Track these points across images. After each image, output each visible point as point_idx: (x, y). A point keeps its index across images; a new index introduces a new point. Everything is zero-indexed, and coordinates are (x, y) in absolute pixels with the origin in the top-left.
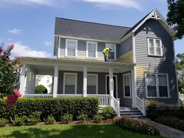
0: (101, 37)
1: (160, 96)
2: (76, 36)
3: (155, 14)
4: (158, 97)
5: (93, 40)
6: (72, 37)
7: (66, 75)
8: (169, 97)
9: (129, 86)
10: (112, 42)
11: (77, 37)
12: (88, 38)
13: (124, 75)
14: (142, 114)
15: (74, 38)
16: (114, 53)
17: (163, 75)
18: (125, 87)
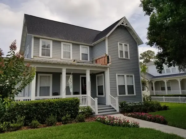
0: (74, 38)
1: (129, 93)
2: (50, 37)
3: (124, 22)
4: (127, 94)
5: (68, 41)
6: (47, 37)
7: (40, 76)
8: (135, 94)
9: (103, 86)
10: (86, 44)
11: (52, 37)
12: (63, 39)
13: (97, 76)
14: (116, 111)
15: (49, 38)
16: (87, 54)
17: (130, 76)
18: (98, 86)
